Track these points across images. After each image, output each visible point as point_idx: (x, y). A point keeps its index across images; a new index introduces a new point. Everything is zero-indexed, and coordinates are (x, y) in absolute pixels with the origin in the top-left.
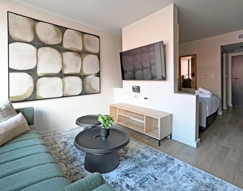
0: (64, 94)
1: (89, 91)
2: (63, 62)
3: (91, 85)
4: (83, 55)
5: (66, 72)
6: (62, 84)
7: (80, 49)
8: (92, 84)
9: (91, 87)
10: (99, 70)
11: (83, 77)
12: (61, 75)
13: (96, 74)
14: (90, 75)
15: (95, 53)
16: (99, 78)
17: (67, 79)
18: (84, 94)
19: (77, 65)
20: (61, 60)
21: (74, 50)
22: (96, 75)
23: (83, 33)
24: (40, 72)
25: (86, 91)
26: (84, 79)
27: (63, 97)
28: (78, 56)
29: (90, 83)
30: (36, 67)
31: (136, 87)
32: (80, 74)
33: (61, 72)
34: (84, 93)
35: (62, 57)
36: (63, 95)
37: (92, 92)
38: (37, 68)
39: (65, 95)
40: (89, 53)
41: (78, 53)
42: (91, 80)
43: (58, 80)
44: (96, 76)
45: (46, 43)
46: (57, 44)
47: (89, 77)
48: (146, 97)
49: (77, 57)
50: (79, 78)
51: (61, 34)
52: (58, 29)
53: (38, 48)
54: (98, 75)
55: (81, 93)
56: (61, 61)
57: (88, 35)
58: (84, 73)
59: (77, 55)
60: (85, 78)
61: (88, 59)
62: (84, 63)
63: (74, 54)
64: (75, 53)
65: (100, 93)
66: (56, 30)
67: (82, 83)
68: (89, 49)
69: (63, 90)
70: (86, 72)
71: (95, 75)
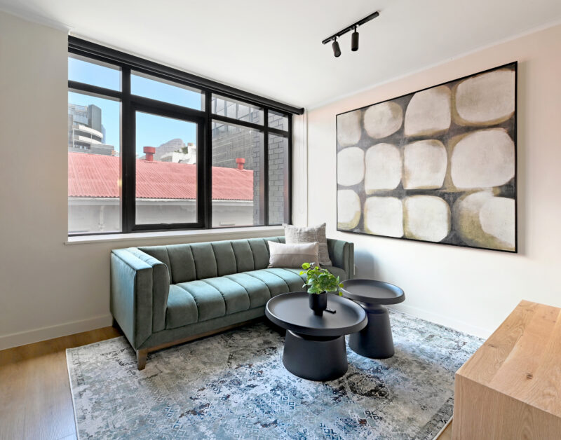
0: (406, 233)
1: (470, 237)
2: (403, 166)
3: (479, 221)
4: (451, 141)
5: (410, 186)
6: (401, 211)
7: (445, 125)
8: (482, 220)
9: (480, 227)
10: (512, 175)
11: (451, 197)
12: (401, 193)
13: (500, 187)
14: (474, 191)
15: (496, 123)
16: (513, 201)
17: (412, 201)
18: (454, 242)
19: (435, 170)
20: (400, 162)
21: (429, 133)
22: (498, 191)
23: (453, 83)
24: (368, 188)
25: (463, 237)
26: (456, 203)
27: (403, 238)
28: (439, 145)
29: (477, 216)
30: (363, 181)
32: (445, 191)
33: (401, 186)
34: (455, 240)
35: (402, 155)
36: (404, 235)
37: (481, 242)
38: (366, 182)
39: (408, 236)
40: (471, 129)
41: (437, 139)
42: (479, 205)
43: (394, 202)
44: (501, 195)
46: (393, 133)
47: (471, 197)
49: (436, 149)
50: (441, 199)
51: (402, 111)
54: (510, 190)
55: (446, 238)
56: (401, 165)
57: (471, 80)
58: (454, 187)
59: (434, 145)
60: (458, 200)
61: (467, 146)
62: (454, 159)
63: (429, 144)
64: (430, 141)
65: (516, 252)
67: (448, 214)
68: (469, 116)
69: (404, 225)
70: (459, 184)
71: (493, 192)
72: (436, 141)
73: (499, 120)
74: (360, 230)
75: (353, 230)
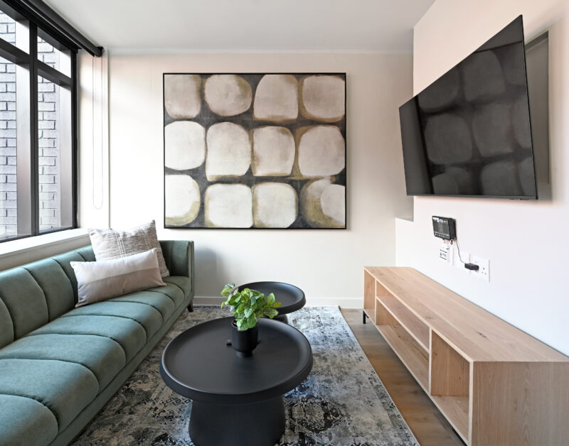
0: (256, 223)
1: (313, 220)
2: (252, 151)
3: (320, 205)
4: (299, 131)
5: (259, 172)
6: (250, 199)
7: (293, 115)
8: (323, 204)
9: (321, 210)
10: (343, 167)
11: (298, 184)
12: (250, 180)
13: (335, 176)
14: (317, 179)
15: (333, 121)
16: (343, 188)
17: (262, 189)
18: (301, 226)
19: (284, 157)
20: (249, 146)
21: (279, 120)
22: (334, 179)
23: (300, 76)
24: (211, 173)
25: (308, 220)
26: (303, 190)
27: (253, 228)
28: (287, 133)
29: (319, 200)
30: (204, 164)
31: (442, 221)
32: (293, 178)
33: (250, 172)
34: (301, 224)
35: (251, 139)
36: (254, 225)
37: (322, 223)
38: (207, 166)
39: (257, 225)
40: (315, 123)
41: (286, 126)
42: (321, 191)
43: (243, 190)
44: (336, 183)
45: (221, 114)
46: (241, 112)
47: (315, 184)
48: (474, 263)
49: (285, 138)
50: (289, 186)
51: (251, 90)
52: (243, 81)
53: (207, 127)
54: (341, 179)
55: (294, 223)
56: (250, 149)
57: (314, 77)
58: (301, 175)
59: (283, 132)
60: (304, 187)
61: (312, 137)
62: (301, 149)
63: (278, 131)
64: (280, 128)
65: (346, 228)
66: (240, 85)
67: (296, 201)
68: (314, 111)
69: (253, 214)
70: (306, 172)
71: (331, 180)
72: (285, 129)
73: (334, 119)
74: (200, 223)
75: (188, 225)
